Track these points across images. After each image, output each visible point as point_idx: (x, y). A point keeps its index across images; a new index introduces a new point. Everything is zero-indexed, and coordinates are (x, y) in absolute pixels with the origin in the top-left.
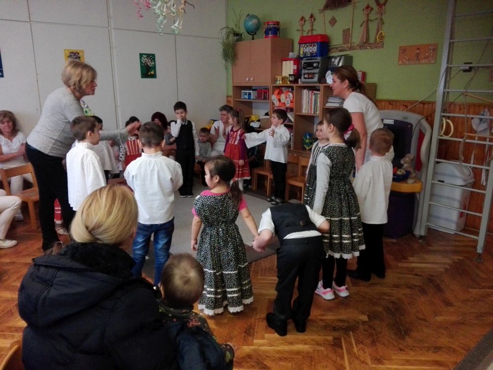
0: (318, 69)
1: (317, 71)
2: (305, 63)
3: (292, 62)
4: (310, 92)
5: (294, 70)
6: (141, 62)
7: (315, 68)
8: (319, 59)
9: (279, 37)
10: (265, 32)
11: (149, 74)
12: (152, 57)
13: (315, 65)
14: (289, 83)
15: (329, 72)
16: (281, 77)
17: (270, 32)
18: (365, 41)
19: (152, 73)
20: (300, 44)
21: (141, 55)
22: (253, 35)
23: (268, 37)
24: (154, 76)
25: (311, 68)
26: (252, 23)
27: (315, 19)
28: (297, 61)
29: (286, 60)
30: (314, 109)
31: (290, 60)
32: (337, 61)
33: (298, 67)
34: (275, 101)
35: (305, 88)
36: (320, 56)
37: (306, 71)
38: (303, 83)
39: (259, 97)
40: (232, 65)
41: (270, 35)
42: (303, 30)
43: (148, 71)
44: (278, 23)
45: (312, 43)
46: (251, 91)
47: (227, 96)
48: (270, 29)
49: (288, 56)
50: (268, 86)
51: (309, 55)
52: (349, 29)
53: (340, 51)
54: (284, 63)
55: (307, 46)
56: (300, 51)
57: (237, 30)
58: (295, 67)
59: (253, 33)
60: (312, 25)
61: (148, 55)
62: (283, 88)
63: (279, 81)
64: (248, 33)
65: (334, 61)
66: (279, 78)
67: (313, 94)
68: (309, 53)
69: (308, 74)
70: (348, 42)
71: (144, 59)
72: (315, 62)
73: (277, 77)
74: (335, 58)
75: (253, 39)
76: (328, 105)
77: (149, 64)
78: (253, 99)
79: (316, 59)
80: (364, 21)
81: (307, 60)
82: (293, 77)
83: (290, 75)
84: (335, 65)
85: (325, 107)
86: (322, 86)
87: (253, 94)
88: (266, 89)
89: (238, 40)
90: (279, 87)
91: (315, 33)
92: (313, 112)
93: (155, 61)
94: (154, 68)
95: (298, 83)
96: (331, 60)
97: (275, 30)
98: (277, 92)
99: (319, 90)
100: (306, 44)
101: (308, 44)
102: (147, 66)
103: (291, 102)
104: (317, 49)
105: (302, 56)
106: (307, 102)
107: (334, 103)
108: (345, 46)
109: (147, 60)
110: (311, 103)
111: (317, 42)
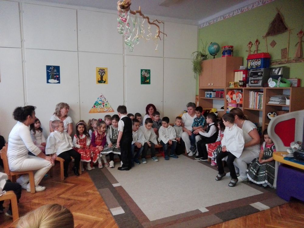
0: (262, 77)
1: (261, 78)
2: (251, 73)
3: (242, 72)
4: (256, 93)
5: (243, 78)
6: (141, 75)
7: (259, 76)
8: (262, 70)
9: (233, 55)
10: (223, 53)
11: (146, 81)
12: (148, 71)
13: (259, 74)
14: (239, 86)
15: (271, 79)
16: (233, 82)
17: (226, 53)
18: (299, 56)
19: (148, 81)
20: (248, 60)
21: (142, 70)
22: (214, 56)
23: (225, 56)
24: (149, 83)
25: (256, 76)
26: (214, 48)
27: (259, 43)
28: (246, 71)
29: (238, 71)
30: (259, 105)
31: (240, 71)
32: (277, 71)
33: (246, 76)
34: (229, 99)
35: (251, 90)
36: (263, 68)
37: (253, 78)
38: (250, 87)
39: (217, 96)
40: (199, 75)
41: (226, 55)
42: (250, 51)
43: (145, 80)
44: (232, 47)
45: (256, 59)
46: (212, 92)
47: (196, 96)
48: (226, 51)
49: (239, 68)
50: (224, 89)
51: (255, 67)
52: (286, 48)
53: (280, 64)
54: (236, 73)
55: (254, 61)
56: (248, 65)
57: (204, 53)
58: (244, 76)
59: (214, 54)
60: (258, 47)
61: (146, 71)
62: (235, 90)
63: (232, 85)
64: (211, 54)
65: (275, 71)
66: (232, 83)
67: (258, 94)
68: (255, 66)
69: (254, 80)
70: (286, 58)
71: (143, 73)
72: (259, 72)
73: (230, 82)
74: (276, 68)
75: (214, 58)
76: (270, 103)
77: (146, 76)
78: (213, 98)
79: (260, 70)
80: (298, 43)
81: (253, 70)
82: (242, 83)
83: (240, 81)
84: (276, 74)
85: (267, 104)
86: (264, 89)
87: (213, 94)
88: (223, 91)
89: (204, 59)
90: (232, 90)
91: (259, 52)
92: (258, 108)
93: (150, 74)
94: (149, 78)
95: (246, 87)
96: (272, 71)
97: (229, 51)
98: (230, 93)
99: (262, 92)
100: (252, 59)
101: (254, 60)
102: (145, 76)
103: (240, 100)
104: (261, 63)
105: (250, 68)
106: (253, 100)
107: (275, 101)
108: (283, 60)
109: (145, 73)
110: (256, 101)
111: (261, 58)
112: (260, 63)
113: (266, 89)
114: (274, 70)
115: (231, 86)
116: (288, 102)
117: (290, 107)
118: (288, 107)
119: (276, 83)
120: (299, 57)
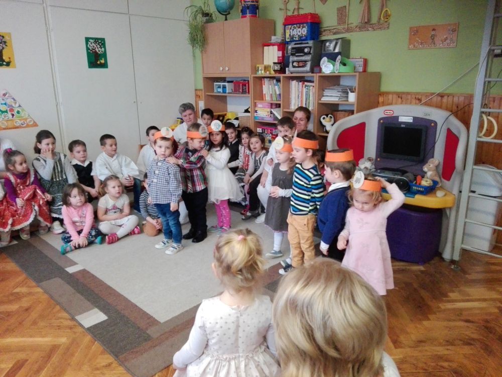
0: (310, 55)
1: (308, 58)
2: (293, 48)
3: (276, 48)
4: (301, 83)
5: (278, 57)
6: (88, 49)
7: (306, 54)
8: (310, 43)
9: (259, 17)
10: (242, 11)
11: (99, 63)
12: (101, 42)
13: (306, 50)
14: (273, 72)
15: (325, 59)
16: (263, 65)
17: (248, 11)
18: (366, 21)
19: (103, 61)
20: (285, 25)
21: (87, 40)
22: (226, 15)
23: (245, 17)
24: (104, 66)
25: (302, 54)
28: (282, 46)
29: (268, 45)
30: (306, 104)
31: (273, 45)
32: (332, 46)
33: (283, 54)
35: (293, 78)
36: (310, 40)
37: (295, 59)
38: (292, 73)
39: (236, 90)
40: (202, 52)
41: (248, 15)
42: (287, 9)
43: (96, 60)
45: (300, 24)
46: (226, 84)
47: (196, 90)
48: (248, 8)
49: (270, 40)
50: (248, 77)
51: (297, 39)
52: (345, 7)
53: (335, 34)
54: (266, 48)
55: (295, 28)
56: (285, 35)
57: (206, 10)
58: (280, 54)
59: (225, 12)
60: (299, 3)
61: (96, 40)
62: (265, 79)
63: (261, 70)
64: (219, 12)
65: (329, 46)
66: (261, 67)
67: (304, 86)
68: (297, 36)
69: (298, 62)
70: (344, 23)
71: (92, 45)
72: (306, 47)
73: (258, 66)
74: (330, 41)
75: (226, 20)
76: (325, 99)
77: (98, 51)
78: (228, 93)
79: (308, 43)
81: (295, 44)
82: (279, 66)
83: (274, 63)
84: (330, 50)
85: (320, 102)
87: (229, 87)
88: (246, 80)
89: (207, 22)
90: (260, 78)
91: (302, 12)
93: (105, 47)
94: (104, 55)
95: (285, 73)
96: (325, 45)
97: (253, 8)
99: (312, 82)
100: (292, 25)
101: (295, 26)
102: (96, 52)
104: (307, 30)
105: (289, 40)
106: (297, 96)
107: (332, 96)
108: (340, 27)
109: (95, 46)
110: (302, 97)
111: (307, 23)
112: (306, 32)
113: (317, 77)
114: (327, 44)
115: (260, 72)
116: (352, 97)
117: (355, 106)
118: (352, 105)
119: (334, 66)
120: (366, 23)
